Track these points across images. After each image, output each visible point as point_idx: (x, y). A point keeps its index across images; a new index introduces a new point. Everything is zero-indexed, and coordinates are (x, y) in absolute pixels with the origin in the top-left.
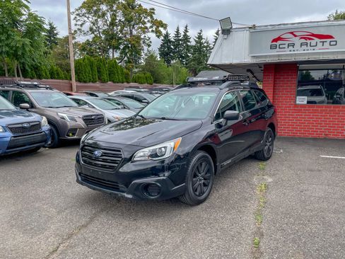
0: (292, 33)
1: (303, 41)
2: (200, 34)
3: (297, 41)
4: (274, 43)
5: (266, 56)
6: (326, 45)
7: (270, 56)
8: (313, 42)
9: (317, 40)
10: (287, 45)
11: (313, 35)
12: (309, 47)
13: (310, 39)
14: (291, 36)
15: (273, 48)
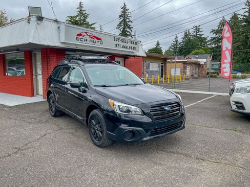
1: (91, 39)
4: (78, 37)
6: (99, 43)
8: (95, 41)
11: (94, 37)
12: (93, 43)
15: (77, 39)
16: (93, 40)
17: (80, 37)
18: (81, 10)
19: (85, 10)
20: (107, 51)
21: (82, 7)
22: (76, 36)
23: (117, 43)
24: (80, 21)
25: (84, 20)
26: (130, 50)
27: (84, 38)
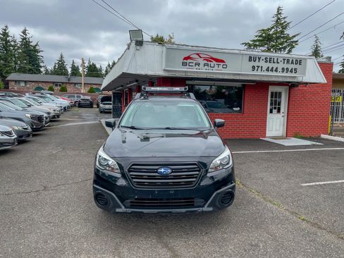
0: (198, 54)
1: (206, 62)
2: (5, 30)
3: (202, 62)
4: (185, 61)
5: (176, 71)
6: (221, 67)
7: (179, 71)
8: (212, 64)
9: (214, 62)
10: (194, 64)
11: (212, 58)
12: (209, 68)
13: (210, 61)
14: (197, 57)
15: (184, 64)
16: (209, 63)
17: (189, 61)
18: (279, 19)
19: (284, 18)
20: (238, 78)
21: (280, 14)
22: (182, 61)
23: (256, 64)
24: (275, 34)
25: (282, 32)
26: (285, 74)
27: (195, 62)
